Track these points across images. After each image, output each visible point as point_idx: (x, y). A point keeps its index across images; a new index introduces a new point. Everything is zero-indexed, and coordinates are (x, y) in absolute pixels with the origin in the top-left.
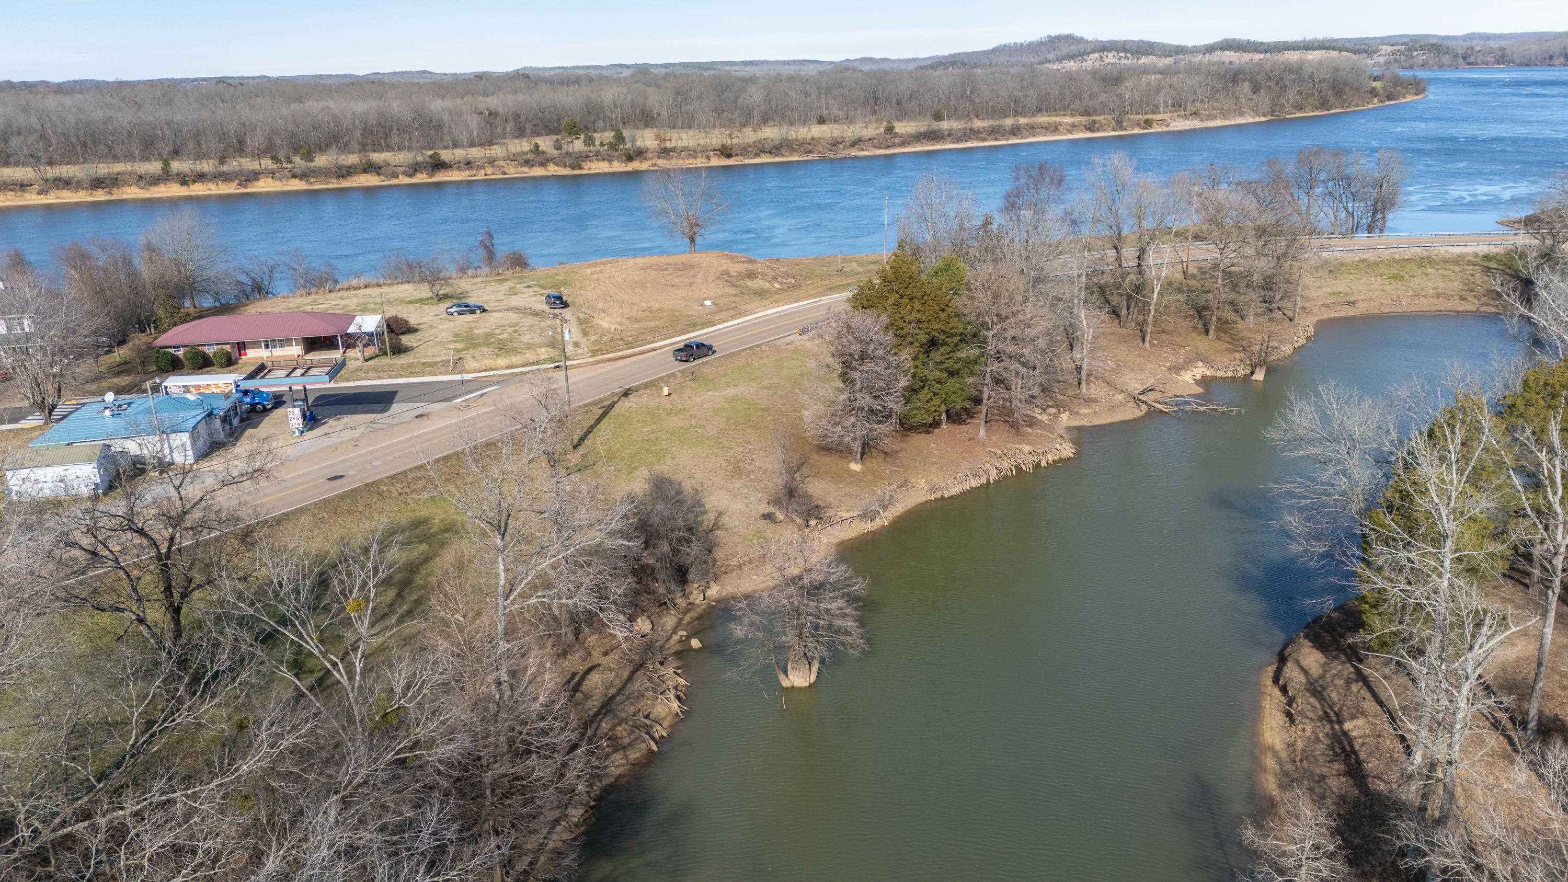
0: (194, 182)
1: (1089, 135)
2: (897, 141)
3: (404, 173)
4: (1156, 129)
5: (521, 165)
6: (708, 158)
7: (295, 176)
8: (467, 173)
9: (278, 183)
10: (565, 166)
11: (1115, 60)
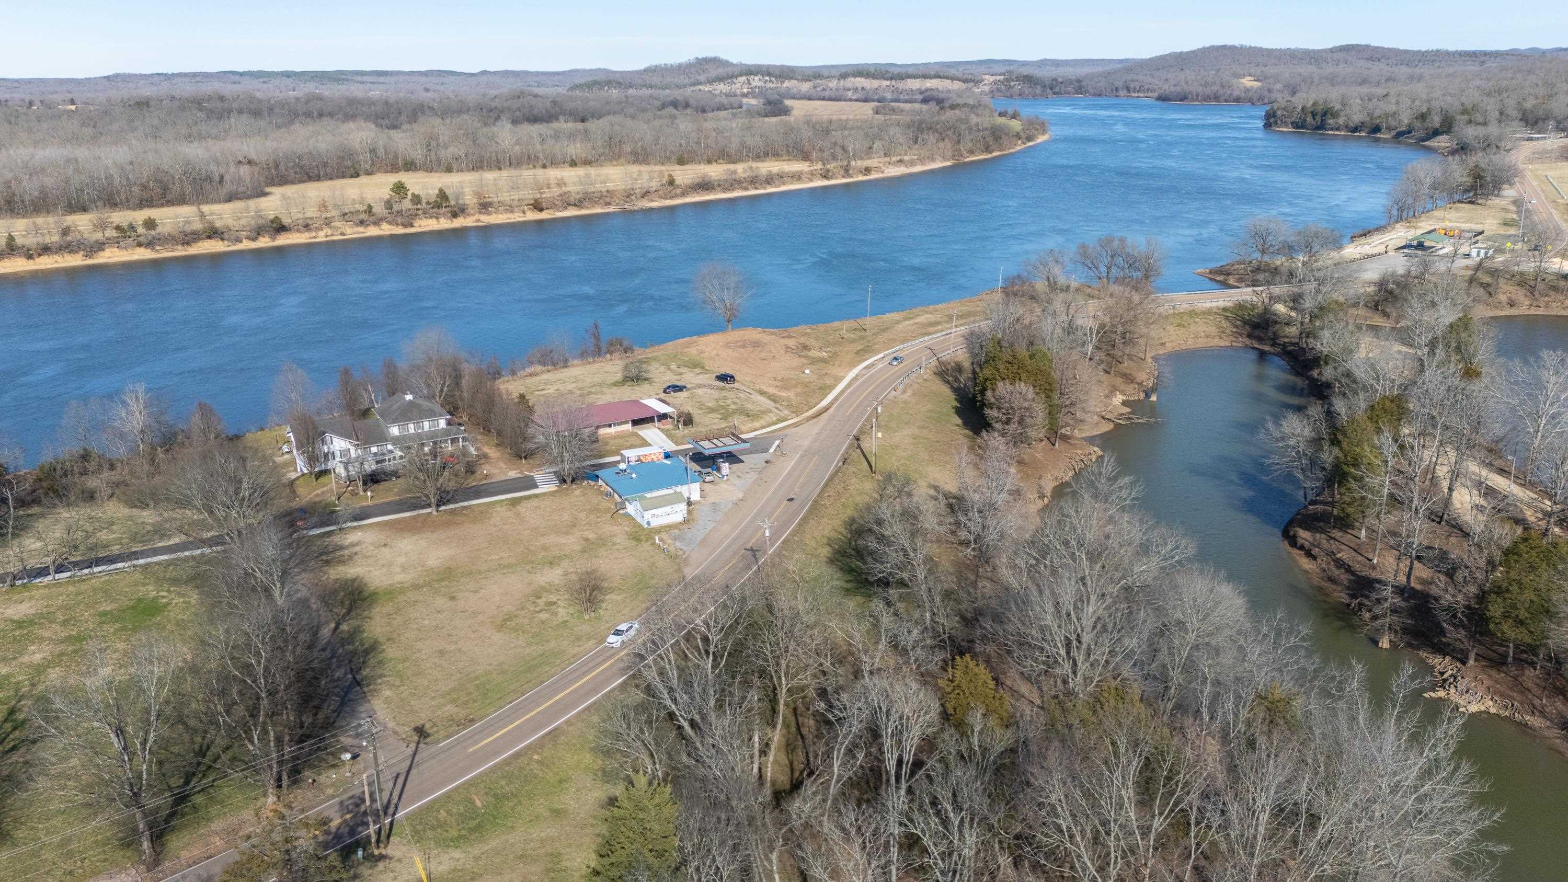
0: (40, 255)
1: (826, 183)
2: (679, 191)
3: (248, 238)
4: (874, 176)
5: (357, 225)
6: (524, 212)
7: (140, 245)
8: (307, 235)
9: (125, 252)
10: (397, 225)
11: (761, 84)
